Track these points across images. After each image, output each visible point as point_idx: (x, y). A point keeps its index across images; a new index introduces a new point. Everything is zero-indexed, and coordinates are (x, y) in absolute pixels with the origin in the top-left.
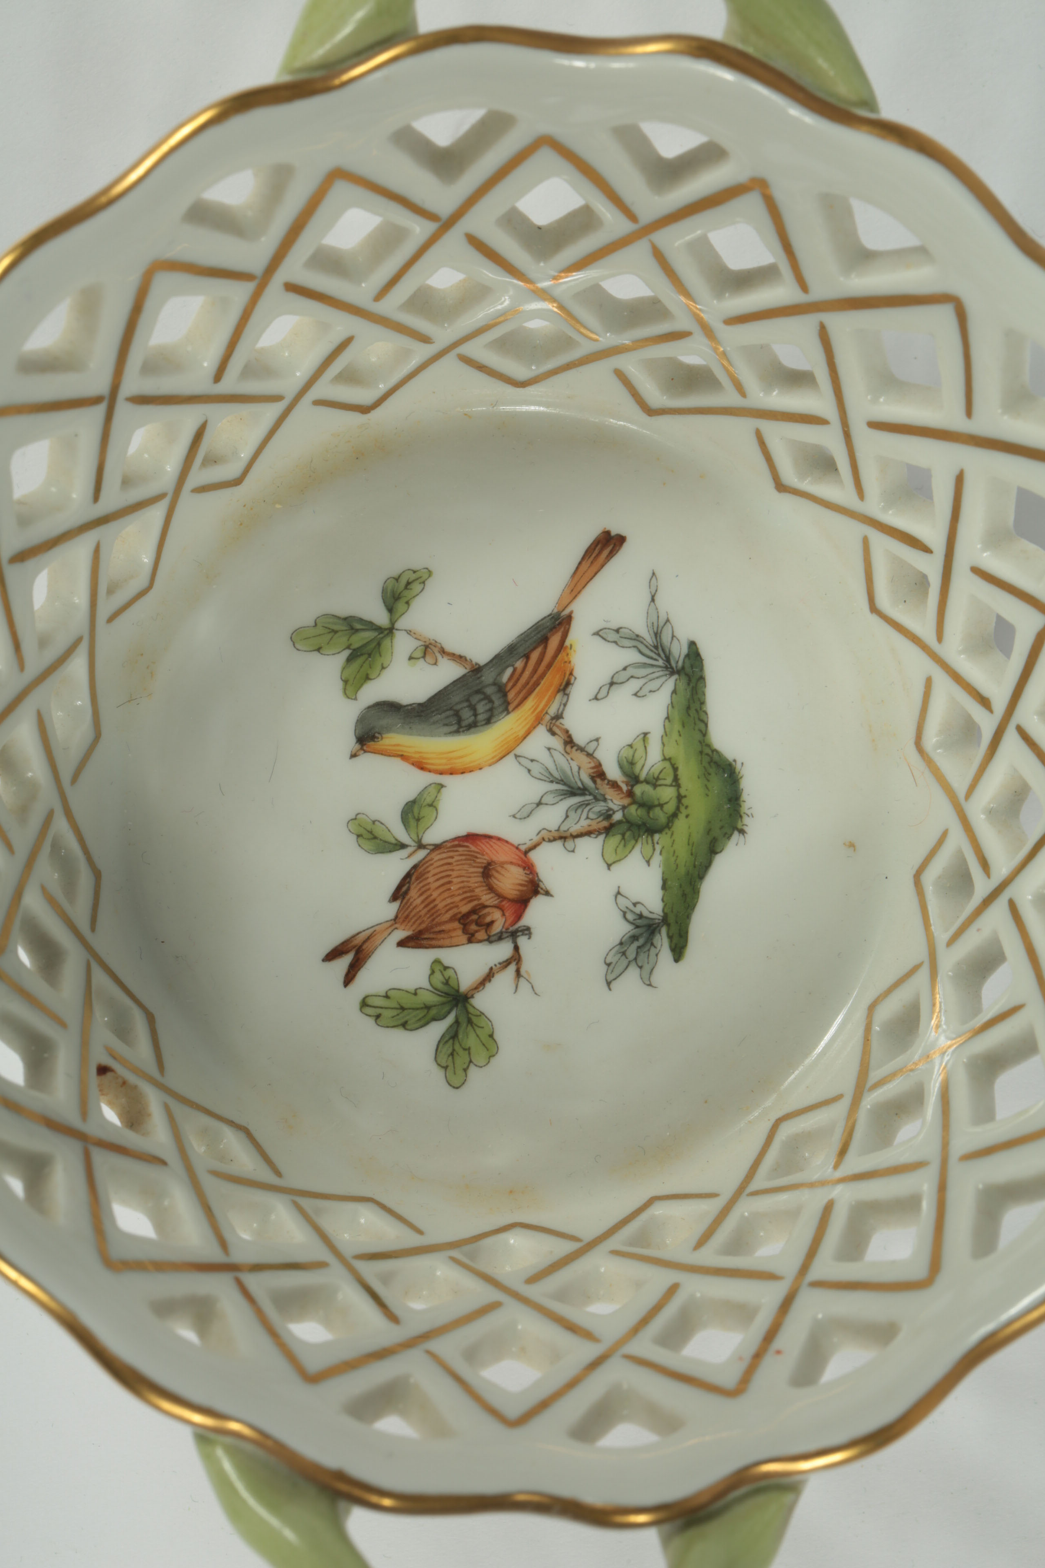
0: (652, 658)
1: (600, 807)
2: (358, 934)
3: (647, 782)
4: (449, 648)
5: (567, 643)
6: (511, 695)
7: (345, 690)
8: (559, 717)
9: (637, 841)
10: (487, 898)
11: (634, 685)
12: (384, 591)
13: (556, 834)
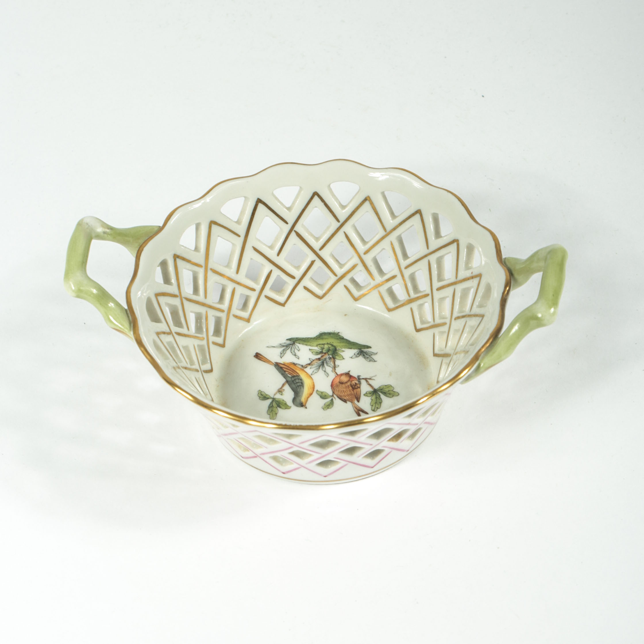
0: (290, 347)
1: (328, 360)
2: (355, 410)
3: (322, 350)
4: (280, 386)
5: (283, 363)
6: (295, 375)
7: (288, 409)
8: (302, 366)
9: (338, 353)
10: (349, 384)
11: (296, 351)
12: (262, 400)
13: (334, 368)
